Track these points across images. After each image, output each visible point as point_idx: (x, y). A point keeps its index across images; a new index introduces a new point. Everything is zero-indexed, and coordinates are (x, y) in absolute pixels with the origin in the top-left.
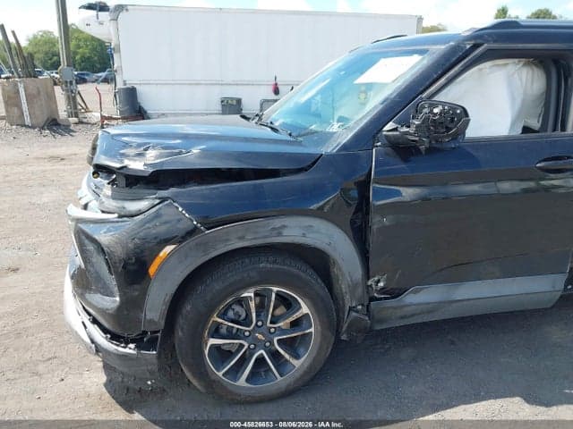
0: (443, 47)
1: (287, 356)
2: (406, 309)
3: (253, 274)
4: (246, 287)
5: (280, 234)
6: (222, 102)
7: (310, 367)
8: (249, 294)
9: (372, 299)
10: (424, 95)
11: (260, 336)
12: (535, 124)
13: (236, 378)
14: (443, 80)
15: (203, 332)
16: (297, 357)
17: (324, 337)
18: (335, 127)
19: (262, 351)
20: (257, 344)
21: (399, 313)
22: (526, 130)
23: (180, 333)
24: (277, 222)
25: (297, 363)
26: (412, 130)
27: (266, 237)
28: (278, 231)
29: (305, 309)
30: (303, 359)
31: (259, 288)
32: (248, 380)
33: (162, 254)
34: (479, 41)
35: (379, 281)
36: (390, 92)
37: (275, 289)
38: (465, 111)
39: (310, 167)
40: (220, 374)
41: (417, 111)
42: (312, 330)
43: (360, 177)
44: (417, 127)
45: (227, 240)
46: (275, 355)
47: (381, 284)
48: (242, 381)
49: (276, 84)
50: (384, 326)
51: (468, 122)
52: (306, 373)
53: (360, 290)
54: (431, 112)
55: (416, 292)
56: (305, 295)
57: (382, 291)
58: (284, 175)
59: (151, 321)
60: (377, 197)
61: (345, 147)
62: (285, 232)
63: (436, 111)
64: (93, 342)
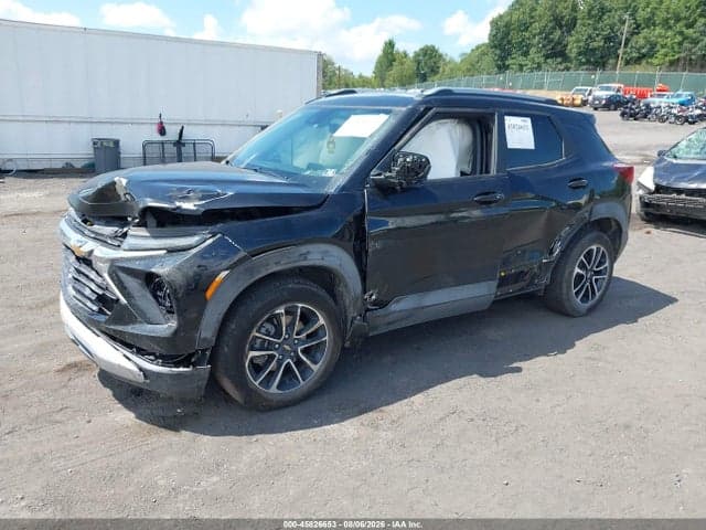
0: (404, 109)
1: (308, 362)
2: (391, 316)
3: (285, 293)
4: (278, 305)
5: (305, 259)
6: (94, 144)
7: (325, 371)
8: (281, 310)
9: (368, 310)
10: (396, 148)
11: (287, 347)
12: (468, 169)
13: (268, 387)
14: (407, 136)
15: (245, 346)
16: (315, 363)
17: (335, 343)
18: (330, 173)
19: (289, 360)
20: (284, 354)
21: (388, 319)
22: (462, 174)
23: (226, 349)
24: (303, 249)
25: (315, 368)
26: (394, 174)
27: (295, 262)
28: (304, 256)
29: (322, 321)
30: (320, 364)
31: (289, 305)
32: (279, 387)
33: (217, 279)
34: (429, 105)
35: (372, 295)
36: (370, 145)
37: (300, 305)
38: (427, 160)
39: (321, 204)
40: (257, 383)
41: (394, 160)
42: (326, 338)
43: (357, 211)
44: (398, 172)
45: (268, 265)
46: (299, 363)
47: (374, 297)
48: (274, 389)
49: (161, 123)
50: (376, 333)
51: (430, 168)
52: (322, 376)
53: (359, 303)
54: (405, 160)
55: (398, 301)
56: (321, 309)
57: (375, 303)
58: (297, 212)
59: (205, 339)
60: (371, 228)
61: (343, 188)
62: (309, 257)
63: (408, 160)
64: (141, 369)
